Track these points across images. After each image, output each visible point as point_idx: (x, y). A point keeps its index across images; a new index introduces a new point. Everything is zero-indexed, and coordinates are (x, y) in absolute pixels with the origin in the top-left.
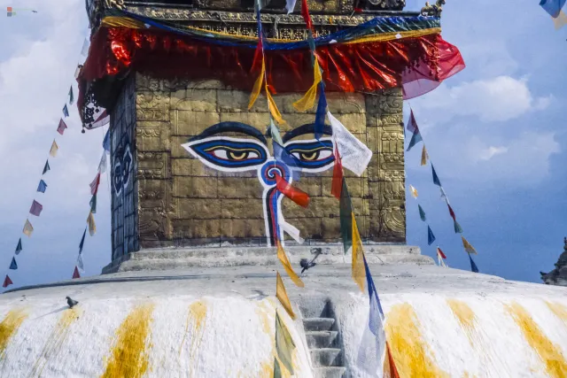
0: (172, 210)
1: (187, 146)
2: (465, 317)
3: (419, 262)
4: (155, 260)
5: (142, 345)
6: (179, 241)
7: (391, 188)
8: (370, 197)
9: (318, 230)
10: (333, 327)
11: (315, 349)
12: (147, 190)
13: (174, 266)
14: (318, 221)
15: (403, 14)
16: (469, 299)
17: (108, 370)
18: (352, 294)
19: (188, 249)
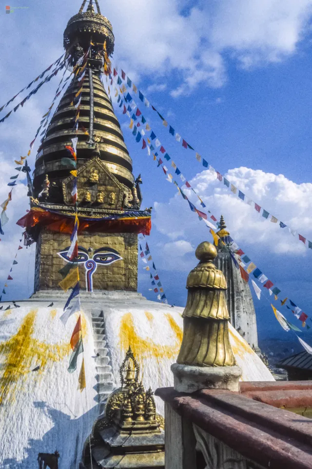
0: (52, 277)
1: (59, 254)
2: (150, 318)
3: (141, 299)
4: (45, 294)
5: (32, 324)
6: (54, 288)
7: (132, 271)
8: (125, 275)
9: (106, 286)
10: (103, 321)
11: (95, 328)
12: (43, 269)
13: (50, 297)
14: (106, 283)
15: (138, 211)
16: (153, 312)
17: (19, 332)
18: (111, 309)
19: (57, 291)
